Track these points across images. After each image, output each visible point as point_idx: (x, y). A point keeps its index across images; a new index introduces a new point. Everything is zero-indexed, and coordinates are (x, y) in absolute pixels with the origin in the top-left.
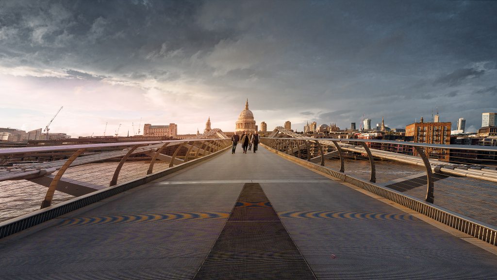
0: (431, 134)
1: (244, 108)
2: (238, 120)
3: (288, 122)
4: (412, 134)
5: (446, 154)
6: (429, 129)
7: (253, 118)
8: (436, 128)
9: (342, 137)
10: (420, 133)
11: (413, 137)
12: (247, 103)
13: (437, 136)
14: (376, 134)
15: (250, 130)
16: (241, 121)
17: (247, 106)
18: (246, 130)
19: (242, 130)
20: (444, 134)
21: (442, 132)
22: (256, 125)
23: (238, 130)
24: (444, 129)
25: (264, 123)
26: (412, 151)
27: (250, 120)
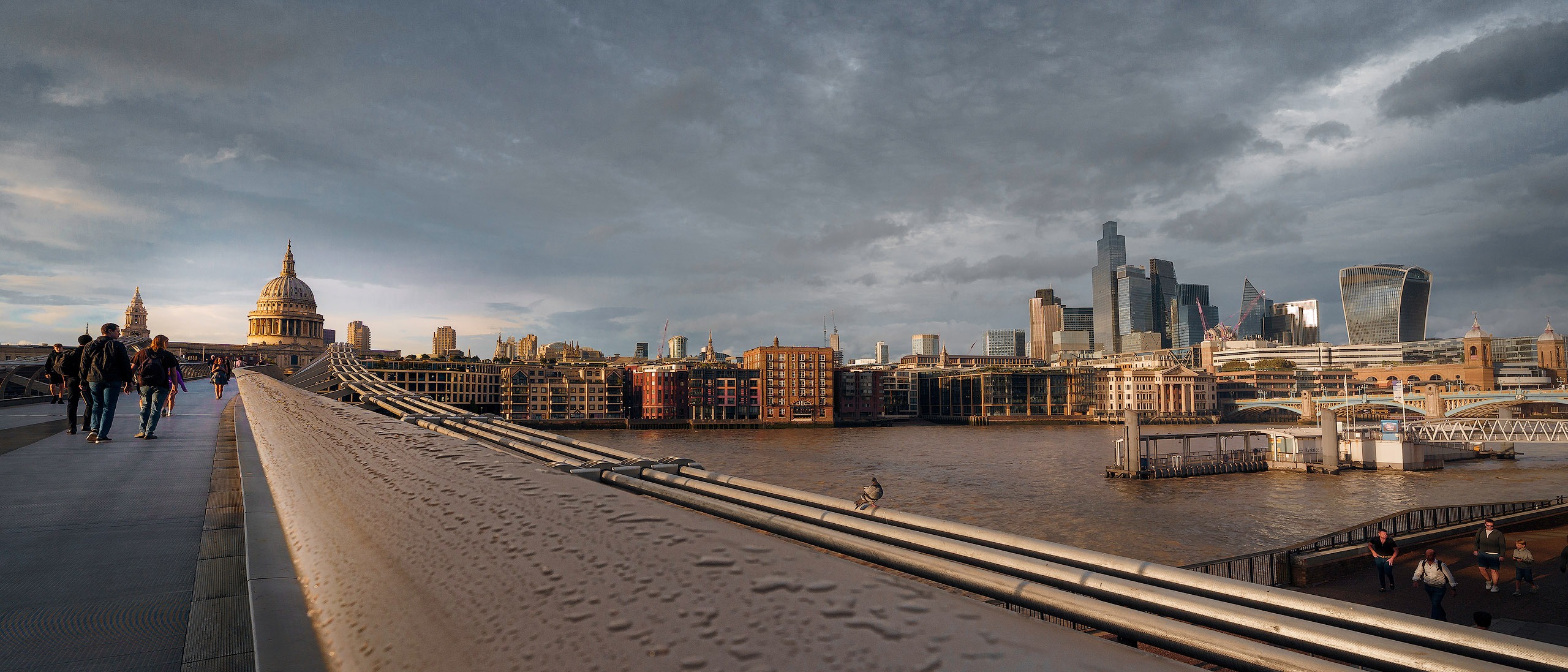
0: (795, 366)
1: (280, 270)
2: (255, 307)
3: (446, 329)
4: (756, 366)
5: (827, 405)
6: (791, 359)
7: (313, 305)
8: (804, 357)
9: (589, 374)
10: (772, 365)
11: (758, 371)
12: (290, 256)
13: (806, 370)
14: (674, 366)
15: (301, 342)
16: (268, 311)
17: (290, 264)
18: (289, 341)
19: (271, 340)
20: (820, 368)
21: (817, 363)
22: (326, 326)
23: (258, 340)
24: (820, 359)
25: (358, 325)
26: (756, 403)
27: (303, 312)
